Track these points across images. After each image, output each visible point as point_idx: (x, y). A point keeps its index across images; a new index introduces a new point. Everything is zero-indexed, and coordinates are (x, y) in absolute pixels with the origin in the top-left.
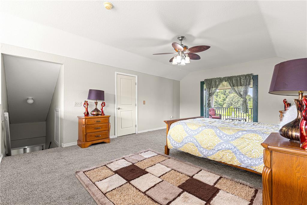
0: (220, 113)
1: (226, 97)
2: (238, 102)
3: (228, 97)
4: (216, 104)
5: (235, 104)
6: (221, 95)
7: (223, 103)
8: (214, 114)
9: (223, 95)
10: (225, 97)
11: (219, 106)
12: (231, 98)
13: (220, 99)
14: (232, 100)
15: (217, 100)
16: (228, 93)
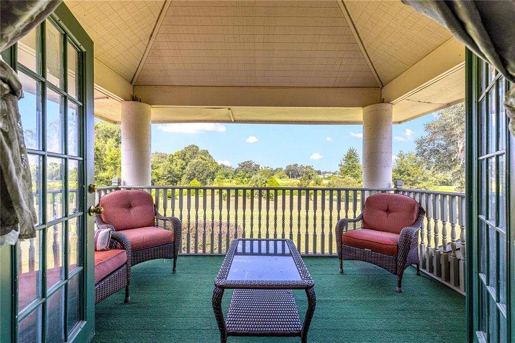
0: (177, 215)
1: (186, 165)
2: (203, 171)
3: (189, 163)
4: (169, 175)
5: (199, 174)
6: (178, 160)
7: (181, 173)
8: (148, 220)
9: (180, 161)
10: (184, 164)
11: (175, 179)
12: (193, 165)
13: (177, 167)
14: (195, 169)
15: (171, 168)
16: (188, 157)
